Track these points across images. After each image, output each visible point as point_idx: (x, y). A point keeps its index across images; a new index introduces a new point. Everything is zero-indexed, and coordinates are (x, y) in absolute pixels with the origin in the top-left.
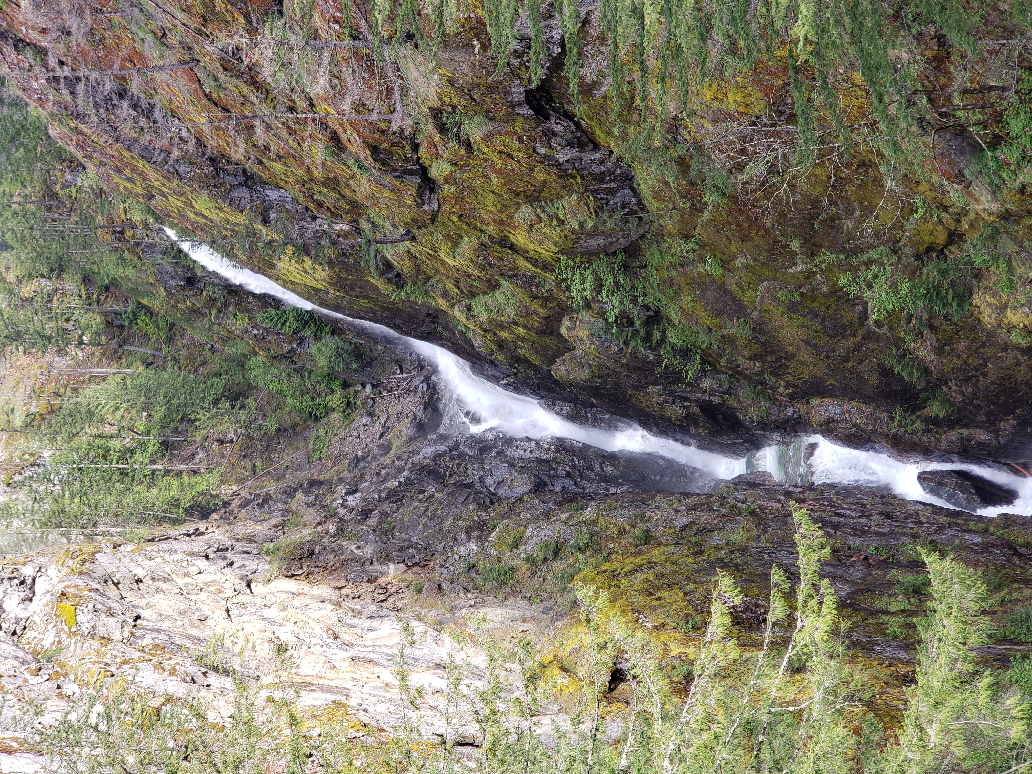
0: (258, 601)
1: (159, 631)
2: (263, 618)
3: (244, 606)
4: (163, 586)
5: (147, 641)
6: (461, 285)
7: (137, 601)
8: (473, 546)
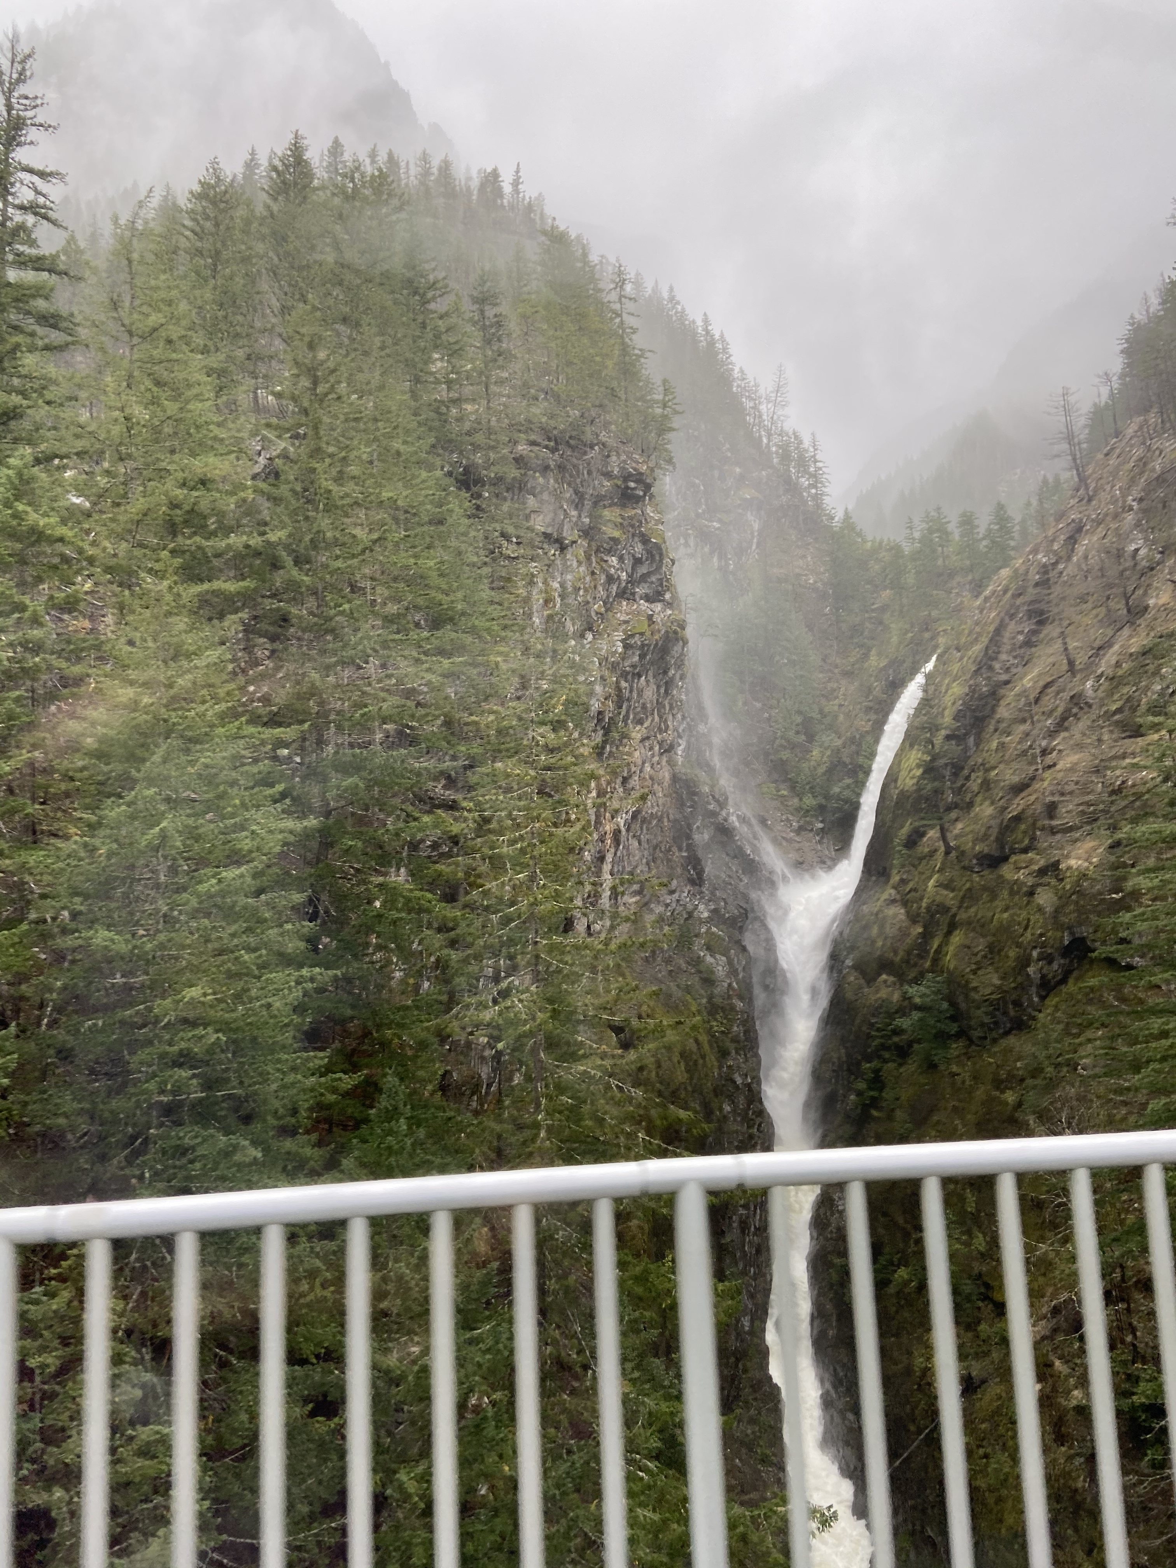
0: (656, 759)
1: (631, 691)
2: (644, 763)
3: (651, 749)
4: (662, 690)
5: (624, 684)
6: (913, 894)
7: (650, 673)
8: (706, 915)
